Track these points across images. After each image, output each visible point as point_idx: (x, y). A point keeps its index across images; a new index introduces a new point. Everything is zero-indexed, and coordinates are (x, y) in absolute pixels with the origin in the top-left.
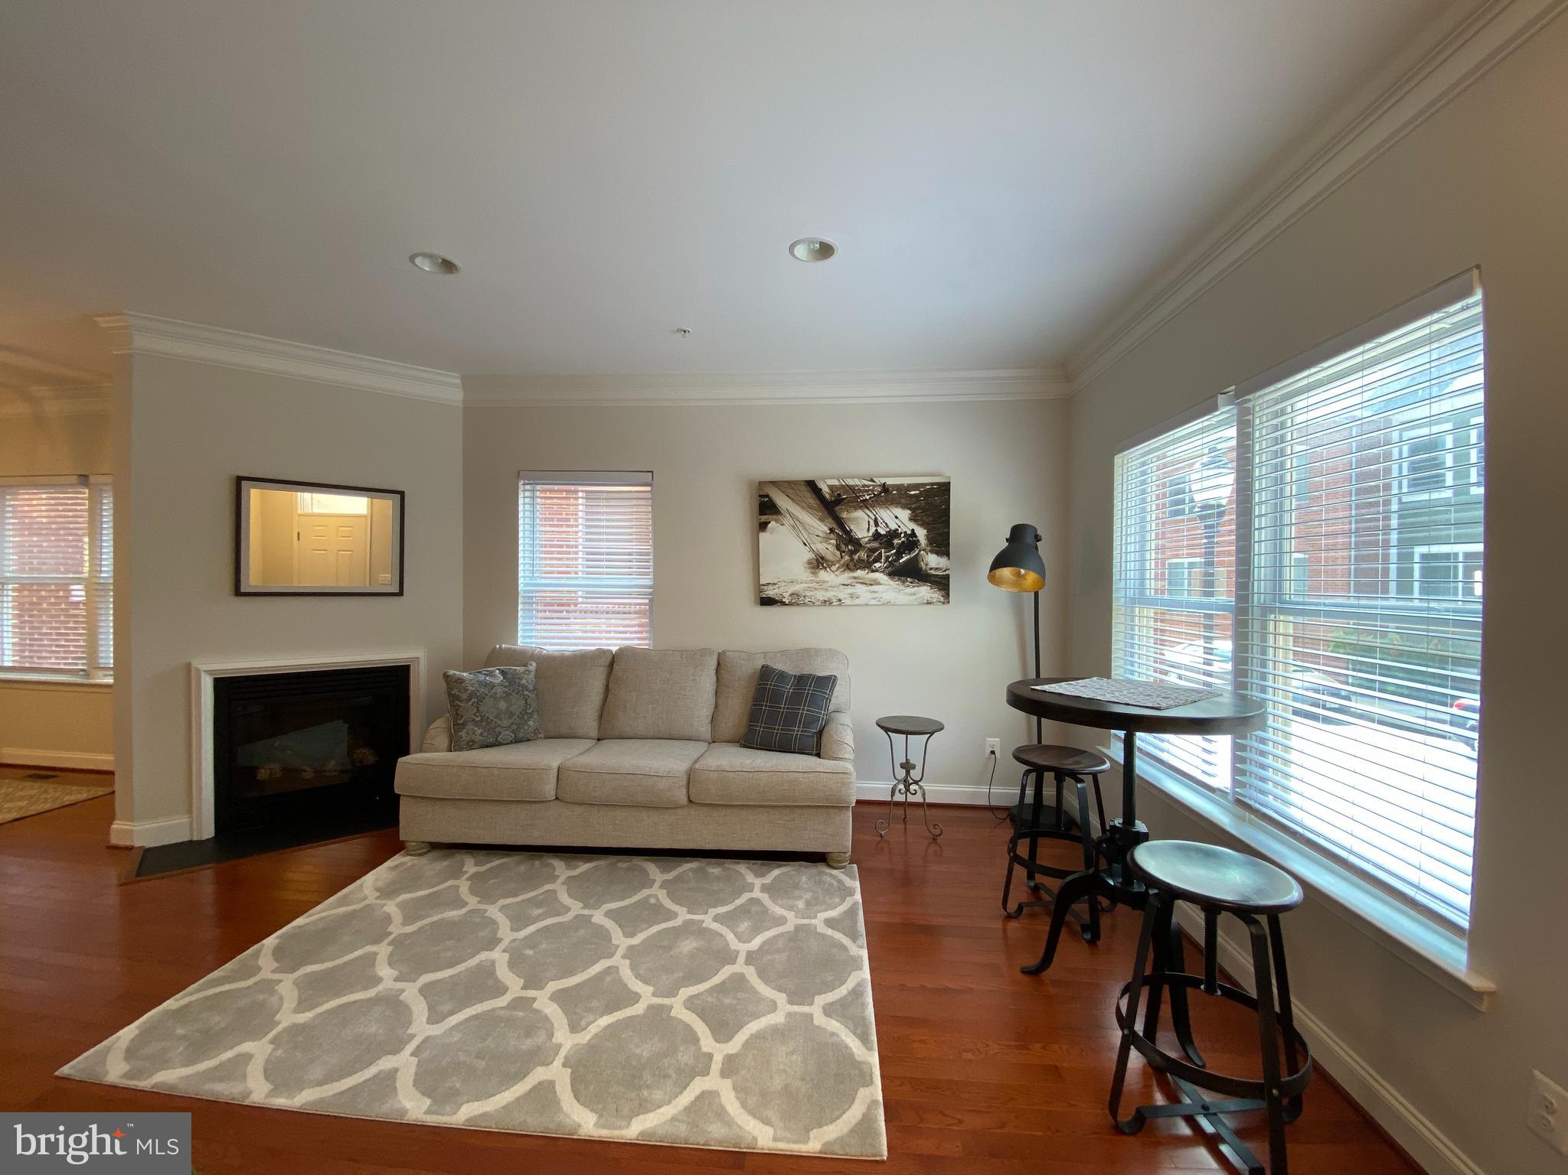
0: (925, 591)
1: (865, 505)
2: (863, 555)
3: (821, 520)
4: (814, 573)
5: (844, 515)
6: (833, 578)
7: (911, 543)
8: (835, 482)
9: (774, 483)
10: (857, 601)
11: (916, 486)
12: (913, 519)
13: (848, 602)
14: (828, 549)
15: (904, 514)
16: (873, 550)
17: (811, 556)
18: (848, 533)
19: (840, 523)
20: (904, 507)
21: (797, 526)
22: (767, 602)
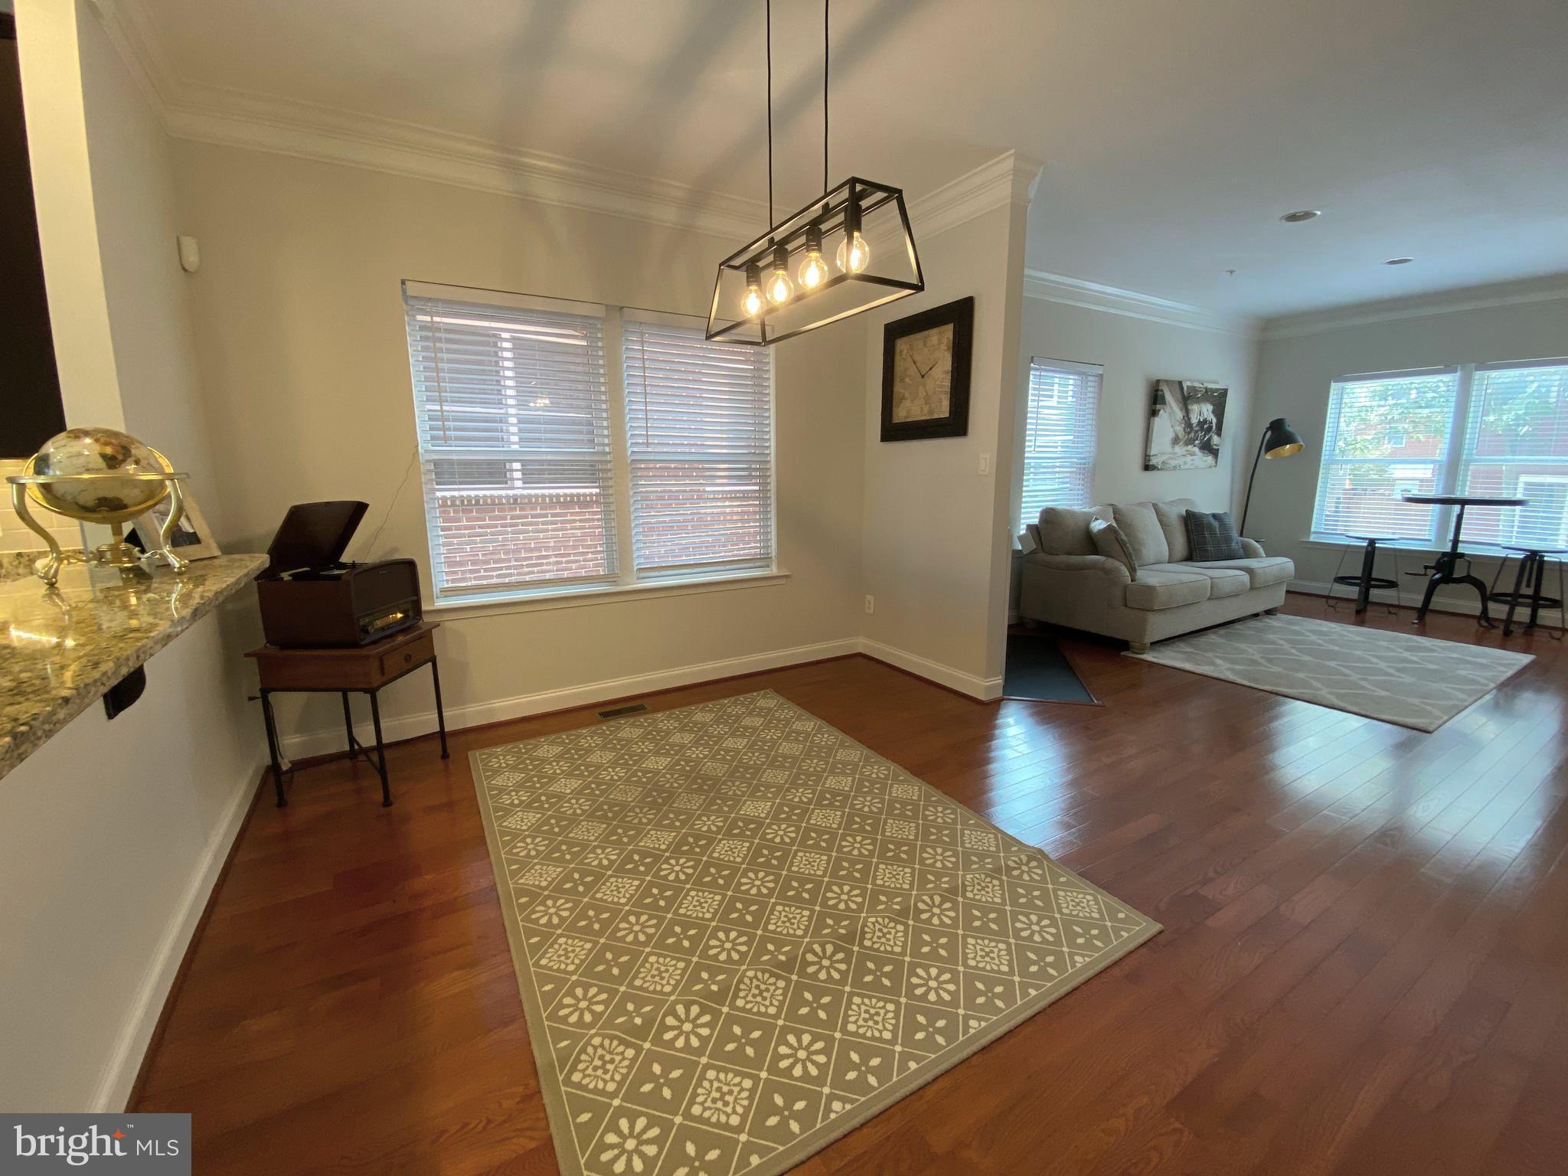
0: (1210, 459)
1: (1198, 401)
2: (1192, 435)
3: (1181, 410)
4: (1173, 447)
5: (1190, 407)
6: (1179, 449)
7: (1210, 429)
8: (1189, 384)
9: (1167, 382)
10: (1186, 467)
11: (1217, 390)
12: (1213, 412)
13: (1182, 467)
14: (1180, 429)
15: (1210, 407)
16: (1196, 432)
17: (1173, 435)
18: (1189, 419)
19: (1187, 412)
20: (1211, 403)
21: (1172, 414)
22: (1147, 467)
